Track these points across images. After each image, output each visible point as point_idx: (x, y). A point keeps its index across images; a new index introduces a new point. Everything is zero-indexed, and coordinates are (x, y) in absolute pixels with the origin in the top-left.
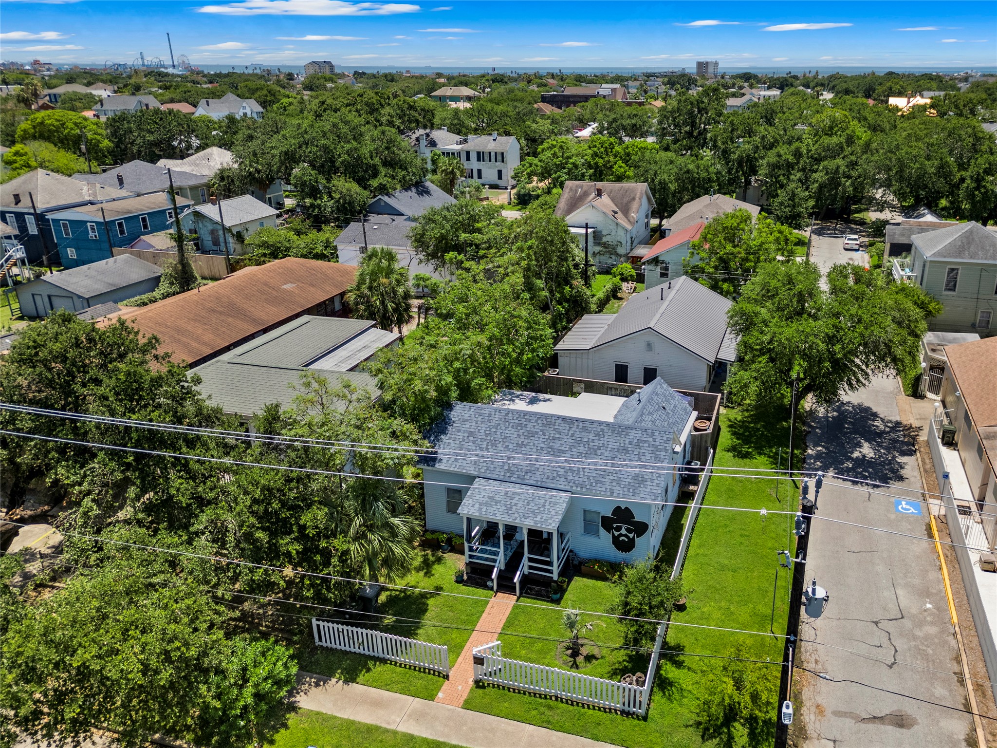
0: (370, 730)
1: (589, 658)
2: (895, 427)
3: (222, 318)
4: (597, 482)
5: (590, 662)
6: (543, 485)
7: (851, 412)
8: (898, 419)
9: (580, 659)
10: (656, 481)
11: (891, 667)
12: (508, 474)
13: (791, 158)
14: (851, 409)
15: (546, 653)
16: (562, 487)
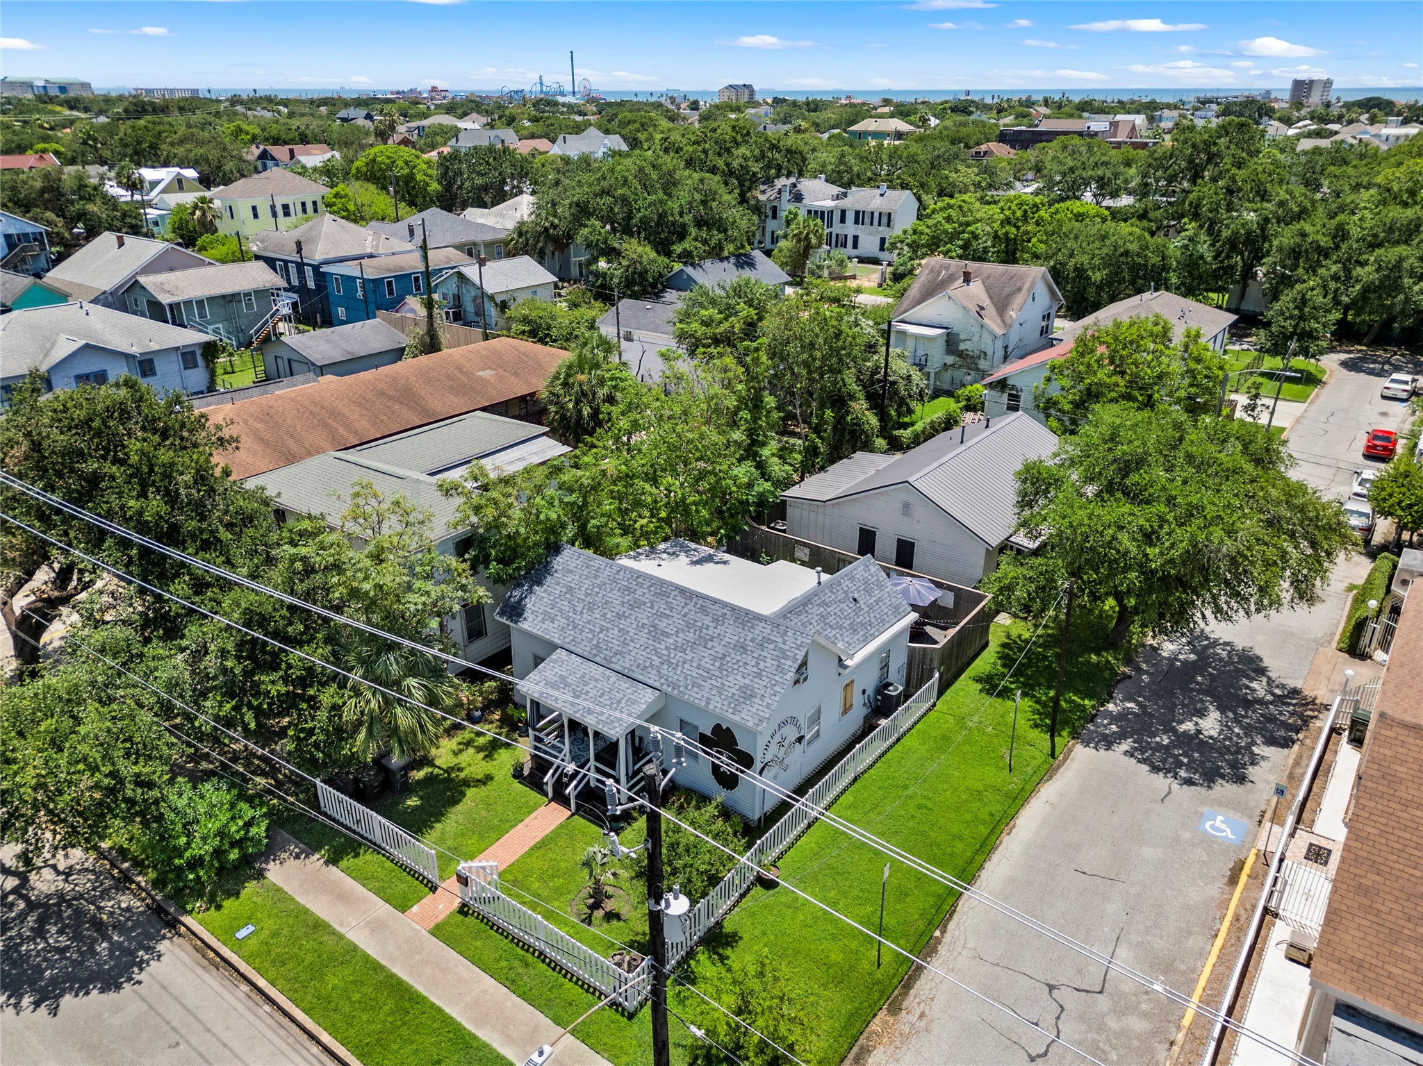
0: (319, 926)
1: (611, 916)
2: (1287, 697)
3: (390, 403)
4: (694, 684)
5: (608, 921)
6: (630, 674)
7: (1221, 659)
8: (1298, 684)
9: (599, 914)
10: (767, 700)
11: (1032, 1059)
12: (594, 652)
13: (1324, 241)
14: (1224, 654)
15: (562, 894)
16: (650, 682)
